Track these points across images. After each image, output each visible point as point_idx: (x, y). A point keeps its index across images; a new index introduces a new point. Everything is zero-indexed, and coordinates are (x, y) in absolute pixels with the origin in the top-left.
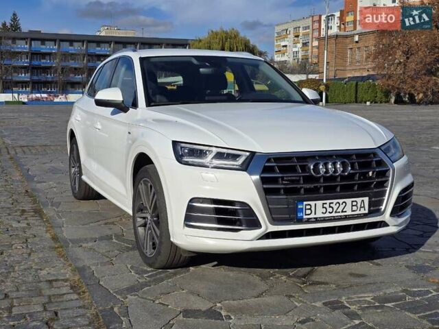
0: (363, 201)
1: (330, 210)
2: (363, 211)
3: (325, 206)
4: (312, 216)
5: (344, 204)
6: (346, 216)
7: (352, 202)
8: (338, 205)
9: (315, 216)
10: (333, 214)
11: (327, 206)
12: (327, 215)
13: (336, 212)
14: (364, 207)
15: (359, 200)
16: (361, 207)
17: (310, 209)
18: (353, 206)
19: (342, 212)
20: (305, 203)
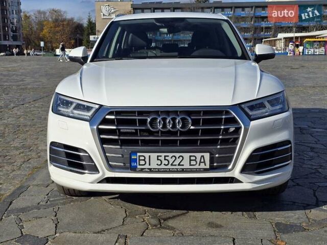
0: (203, 156)
1: (166, 162)
2: (202, 166)
3: (159, 158)
4: (147, 166)
5: (181, 158)
6: (183, 169)
7: (190, 156)
8: (174, 158)
9: (150, 167)
10: (169, 167)
11: (162, 158)
12: (163, 166)
13: (172, 165)
14: (204, 162)
15: (198, 155)
16: (200, 162)
17: (144, 160)
18: (190, 160)
19: (179, 165)
20: (138, 154)
